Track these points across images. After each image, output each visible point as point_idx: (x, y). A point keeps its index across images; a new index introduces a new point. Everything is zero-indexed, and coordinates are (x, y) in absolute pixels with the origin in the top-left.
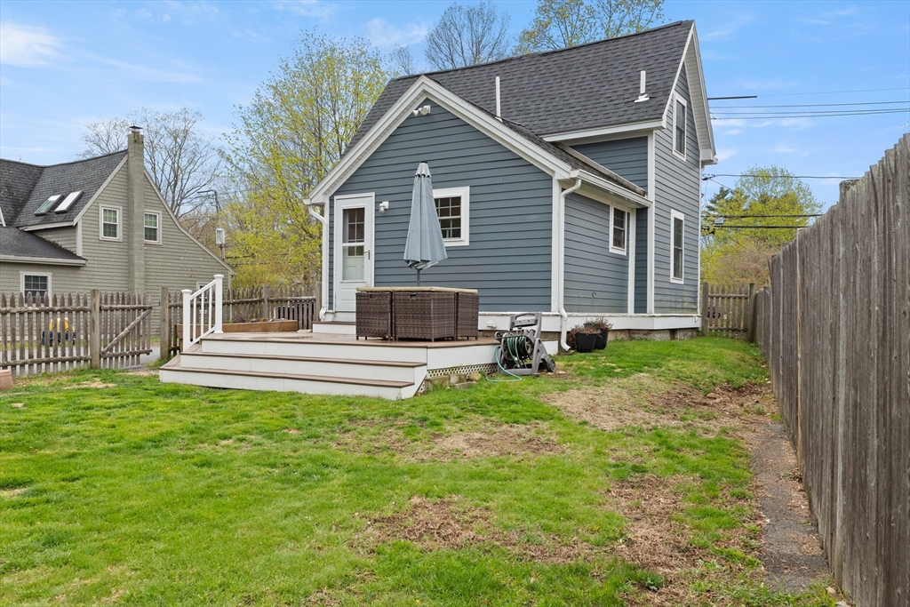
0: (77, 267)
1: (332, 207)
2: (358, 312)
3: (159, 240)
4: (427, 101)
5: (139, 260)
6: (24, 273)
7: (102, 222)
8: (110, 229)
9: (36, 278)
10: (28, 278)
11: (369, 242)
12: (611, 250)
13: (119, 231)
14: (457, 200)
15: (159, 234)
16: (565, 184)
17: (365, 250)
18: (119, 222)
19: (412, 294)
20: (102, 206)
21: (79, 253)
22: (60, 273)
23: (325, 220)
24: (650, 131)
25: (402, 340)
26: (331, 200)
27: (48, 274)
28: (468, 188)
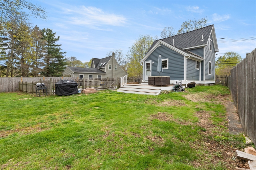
0: (105, 74)
1: (144, 63)
2: (149, 81)
3: (117, 70)
4: (161, 44)
5: (114, 73)
6: (98, 75)
7: (109, 67)
8: (110, 68)
9: (99, 76)
10: (98, 76)
11: (150, 69)
12: (196, 69)
14: (166, 61)
15: (117, 68)
16: (186, 57)
18: (111, 67)
19: (158, 77)
20: (109, 64)
21: (105, 72)
22: (103, 75)
23: (143, 65)
24: (204, 46)
25: (156, 85)
26: (144, 62)
27: (101, 75)
28: (168, 59)
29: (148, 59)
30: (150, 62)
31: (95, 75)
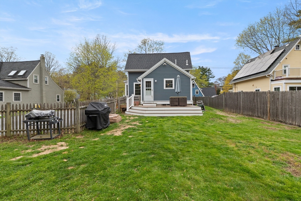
0: (28, 91)
1: (143, 81)
3: (48, 84)
4: (165, 62)
5: (44, 89)
6: (14, 92)
7: (34, 79)
8: (36, 81)
9: (17, 94)
10: (15, 94)
13: (38, 81)
15: (48, 82)
16: (192, 79)
17: (152, 89)
18: (38, 79)
20: (34, 74)
21: (28, 87)
22: (24, 92)
23: (141, 83)
24: (189, 70)
26: (143, 79)
27: (20, 93)
28: (174, 79)
29: (149, 77)
30: (152, 80)
31: (9, 92)
